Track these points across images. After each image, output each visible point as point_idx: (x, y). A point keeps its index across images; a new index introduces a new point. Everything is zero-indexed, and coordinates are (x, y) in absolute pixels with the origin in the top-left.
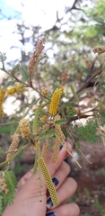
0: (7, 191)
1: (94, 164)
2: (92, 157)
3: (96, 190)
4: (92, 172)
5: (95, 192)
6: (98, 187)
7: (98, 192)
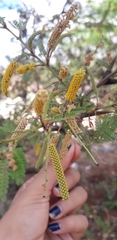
0: (15, 168)
1: (94, 177)
2: (93, 169)
3: (94, 204)
4: (92, 185)
5: (93, 207)
6: (98, 201)
7: (97, 207)
